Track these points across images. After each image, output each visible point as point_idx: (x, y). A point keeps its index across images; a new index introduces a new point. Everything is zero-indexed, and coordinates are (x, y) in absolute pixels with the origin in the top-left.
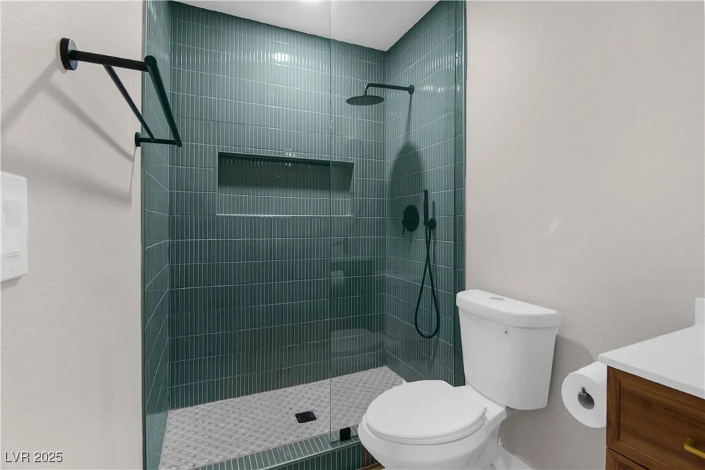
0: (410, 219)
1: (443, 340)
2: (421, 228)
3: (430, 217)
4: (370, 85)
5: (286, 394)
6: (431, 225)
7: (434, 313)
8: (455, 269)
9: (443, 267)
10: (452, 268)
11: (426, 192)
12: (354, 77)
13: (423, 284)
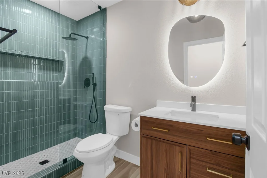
0: (87, 83)
1: (99, 123)
2: (91, 86)
3: (95, 82)
4: (72, 33)
5: (32, 157)
6: (95, 85)
7: (96, 114)
8: (103, 99)
9: (99, 99)
10: (102, 99)
11: (93, 74)
12: (64, 28)
13: (92, 105)
